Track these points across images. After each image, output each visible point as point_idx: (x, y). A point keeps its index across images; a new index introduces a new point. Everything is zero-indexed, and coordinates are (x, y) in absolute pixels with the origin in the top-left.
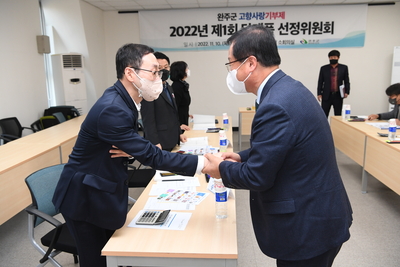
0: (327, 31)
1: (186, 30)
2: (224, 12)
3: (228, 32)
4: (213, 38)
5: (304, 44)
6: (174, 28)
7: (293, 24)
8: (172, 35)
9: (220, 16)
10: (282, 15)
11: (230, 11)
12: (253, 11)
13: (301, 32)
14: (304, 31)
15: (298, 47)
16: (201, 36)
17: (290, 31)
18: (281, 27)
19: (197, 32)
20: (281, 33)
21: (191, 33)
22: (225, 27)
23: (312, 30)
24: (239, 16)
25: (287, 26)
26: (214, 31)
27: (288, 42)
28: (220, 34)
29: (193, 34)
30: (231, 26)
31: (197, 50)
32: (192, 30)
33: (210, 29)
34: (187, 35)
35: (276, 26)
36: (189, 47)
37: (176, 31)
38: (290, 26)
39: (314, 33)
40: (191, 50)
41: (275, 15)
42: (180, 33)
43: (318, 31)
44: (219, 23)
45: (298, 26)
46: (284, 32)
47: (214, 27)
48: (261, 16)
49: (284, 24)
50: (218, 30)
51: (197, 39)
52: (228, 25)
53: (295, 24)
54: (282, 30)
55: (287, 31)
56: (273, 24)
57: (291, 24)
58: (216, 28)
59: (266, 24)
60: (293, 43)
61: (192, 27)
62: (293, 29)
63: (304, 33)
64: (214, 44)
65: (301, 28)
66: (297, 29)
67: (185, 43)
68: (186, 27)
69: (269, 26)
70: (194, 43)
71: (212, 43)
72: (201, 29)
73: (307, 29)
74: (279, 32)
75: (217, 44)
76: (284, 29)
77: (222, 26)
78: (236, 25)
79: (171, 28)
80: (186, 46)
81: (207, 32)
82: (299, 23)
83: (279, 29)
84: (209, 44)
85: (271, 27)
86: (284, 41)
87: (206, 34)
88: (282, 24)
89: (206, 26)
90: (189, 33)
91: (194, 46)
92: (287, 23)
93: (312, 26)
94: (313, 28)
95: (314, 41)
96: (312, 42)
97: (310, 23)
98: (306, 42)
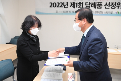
1: (57, 4)
3: (78, 6)
4: (70, 9)
5: (118, 14)
6: (52, 3)
7: (112, 3)
8: (51, 7)
13: (117, 8)
15: (114, 15)
16: (64, 7)
17: (110, 7)
18: (106, 4)
19: (63, 6)
20: (106, 8)
21: (60, 6)
22: (77, 3)
25: (109, 4)
26: (71, 5)
27: (109, 12)
28: (74, 7)
30: (80, 3)
31: (62, 14)
32: (61, 4)
33: (69, 4)
34: (58, 7)
35: (103, 4)
36: (58, 13)
37: (52, 5)
40: (60, 14)
42: (55, 6)
44: (74, 1)
46: (107, 7)
47: (71, 3)
49: (108, 3)
50: (73, 5)
51: (63, 9)
52: (78, 3)
53: (114, 3)
54: (106, 6)
55: (109, 6)
56: (102, 3)
57: (111, 3)
58: (72, 4)
59: (98, 3)
60: (112, 13)
61: (60, 3)
62: (112, 6)
63: (118, 8)
64: (71, 12)
65: (117, 5)
66: (114, 6)
67: (56, 11)
68: (57, 3)
69: (100, 4)
70: (61, 11)
71: (70, 11)
72: (65, 4)
73: (120, 6)
74: (105, 7)
75: (73, 12)
76: (107, 5)
77: (76, 3)
78: (83, 3)
79: (50, 3)
80: (57, 12)
81: (67, 6)
82: (116, 3)
83: (105, 6)
84: (68, 12)
85: (101, 4)
86: (107, 12)
87: (67, 7)
88: (106, 3)
89: (68, 3)
90: (59, 6)
91: (61, 13)
92: (109, 3)
98: (119, 13)
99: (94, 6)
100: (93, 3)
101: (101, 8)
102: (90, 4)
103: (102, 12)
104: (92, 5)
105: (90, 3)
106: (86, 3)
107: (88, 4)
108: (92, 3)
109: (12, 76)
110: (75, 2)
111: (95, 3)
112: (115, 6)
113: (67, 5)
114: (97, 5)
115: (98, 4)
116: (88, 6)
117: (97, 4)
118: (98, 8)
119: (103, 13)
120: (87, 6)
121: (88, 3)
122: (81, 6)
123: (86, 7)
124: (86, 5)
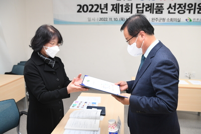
1: (90, 8)
3: (124, 10)
4: (112, 14)
6: (80, 6)
7: (180, 5)
8: (79, 11)
14: (190, 10)
15: (184, 24)
16: (102, 12)
17: (177, 11)
18: (170, 7)
19: (99, 10)
20: (169, 12)
21: (94, 10)
22: (122, 6)
23: (197, 10)
25: (175, 6)
26: (113, 9)
27: (175, 19)
28: (117, 12)
29: (96, 11)
30: (127, 5)
31: (98, 24)
32: (95, 7)
33: (110, 7)
34: (90, 11)
35: (166, 6)
36: (92, 21)
37: (82, 8)
38: (177, 6)
39: (198, 13)
40: (94, 24)
42: (85, 10)
44: (118, 2)
45: (185, 6)
46: (172, 11)
47: (113, 5)
49: (173, 4)
51: (99, 15)
52: (124, 4)
53: (182, 4)
54: (170, 9)
55: (175, 10)
56: (163, 4)
57: (178, 4)
58: (115, 6)
59: (156, 4)
60: (179, 21)
61: (95, 5)
62: (180, 9)
63: (189, 13)
64: (113, 19)
65: (187, 8)
66: (183, 9)
67: (89, 18)
68: (90, 5)
69: (159, 6)
70: (96, 19)
71: (111, 19)
72: (102, 7)
73: (192, 9)
74: (167, 11)
75: (115, 19)
76: (172, 9)
78: (132, 4)
79: (78, 5)
80: (89, 20)
81: (107, 10)
82: (185, 4)
83: (168, 9)
84: (108, 19)
85: (161, 7)
86: (171, 19)
88: (170, 5)
90: (92, 10)
91: (96, 21)
92: (175, 4)
93: (197, 7)
94: (197, 8)
95: (198, 19)
96: (196, 20)
97: (195, 4)
98: (191, 20)
99: (150, 9)
100: (148, 5)
101: (162, 13)
102: (143, 6)
103: (164, 19)
104: (146, 8)
105: (143, 4)
106: (137, 5)
107: (141, 6)
108: (146, 5)
109: (16, 128)
110: (119, 4)
111: (151, 4)
114: (155, 8)
115: (156, 6)
117: (155, 6)
118: (156, 13)
119: (166, 22)
120: (139, 9)
121: (140, 4)
122: (130, 10)
124: (137, 7)
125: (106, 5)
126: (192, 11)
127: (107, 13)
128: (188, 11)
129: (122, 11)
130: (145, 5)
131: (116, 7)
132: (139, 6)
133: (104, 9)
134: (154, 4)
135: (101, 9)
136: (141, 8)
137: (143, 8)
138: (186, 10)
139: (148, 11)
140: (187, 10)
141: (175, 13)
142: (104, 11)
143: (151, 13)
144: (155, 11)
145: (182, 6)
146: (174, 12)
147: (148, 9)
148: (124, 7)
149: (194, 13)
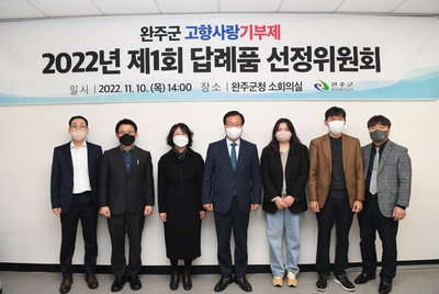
0: (367, 66)
1: (75, 60)
2: (154, 22)
3: (162, 65)
4: (132, 76)
6: (51, 56)
7: (297, 51)
8: (47, 71)
9: (146, 33)
10: (275, 32)
11: (167, 22)
12: (216, 22)
13: (315, 67)
14: (321, 64)
16: (105, 71)
17: (291, 64)
18: (274, 54)
19: (97, 65)
20: (273, 69)
21: (84, 65)
23: (337, 64)
24: (185, 32)
25: (285, 53)
26: (133, 62)
27: (289, 85)
28: (145, 69)
29: (90, 68)
30: (169, 53)
31: (96, 100)
32: (88, 59)
33: (125, 59)
34: (77, 69)
35: (264, 54)
36: (81, 95)
37: (54, 63)
38: (291, 54)
39: (342, 69)
40: (86, 101)
41: (260, 31)
42: (64, 65)
43: (349, 65)
44: (145, 45)
45: (309, 54)
46: (280, 65)
47: (133, 53)
48: (231, 32)
49: (280, 50)
50: (141, 60)
51: (98, 78)
52: (162, 50)
53: (303, 49)
54: (274, 61)
55: (286, 63)
56: (257, 49)
57: (293, 50)
58: (138, 55)
59: (241, 49)
60: (299, 89)
61: (88, 54)
62: (298, 60)
63: (321, 69)
64: (134, 88)
65: (314, 57)
66: (306, 61)
67: (72, 88)
68: (74, 55)
69: (249, 52)
71: (129, 87)
72: (107, 58)
73: (327, 61)
74: (269, 65)
75: (141, 88)
76: (279, 60)
77: (151, 51)
78: (180, 49)
79: (44, 56)
80: (74, 92)
81: (118, 65)
82: (309, 48)
83: (269, 60)
84: (123, 89)
85: (253, 55)
86: (280, 84)
87: (117, 69)
88: (274, 50)
89: (117, 51)
90: (81, 67)
91: (91, 94)
92: (286, 48)
93: (337, 55)
94: (338, 59)
95: (342, 84)
96: (339, 86)
97: (332, 48)
98: (326, 87)
99: (227, 62)
100: (221, 51)
101: (255, 70)
102: (209, 53)
103: (262, 86)
104: (217, 58)
105: (208, 48)
106: (193, 51)
107: (204, 53)
108: (216, 51)
110: (148, 50)
111: (228, 48)
112: (309, 60)
113: (114, 61)
114: (238, 57)
115: (241, 52)
116: (204, 61)
117: (238, 53)
118: (242, 70)
119: (267, 91)
120: (200, 62)
121: (201, 50)
122: (176, 64)
123: (196, 65)
124: (193, 57)
125: (116, 54)
126: (327, 66)
127: (118, 72)
128: (318, 65)
129: (156, 68)
130: (212, 50)
131: (141, 58)
132: (198, 54)
133: (111, 63)
134: (234, 48)
135: (102, 62)
136: (203, 58)
137: (209, 58)
138: (312, 63)
139: (222, 65)
140: (315, 62)
141: (287, 70)
142: (111, 67)
143: (228, 70)
144: (238, 65)
145: (302, 53)
146: (286, 67)
147: (221, 61)
148: (161, 58)
149: (332, 70)
